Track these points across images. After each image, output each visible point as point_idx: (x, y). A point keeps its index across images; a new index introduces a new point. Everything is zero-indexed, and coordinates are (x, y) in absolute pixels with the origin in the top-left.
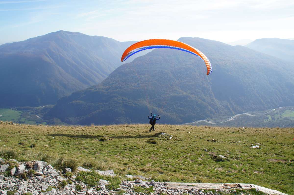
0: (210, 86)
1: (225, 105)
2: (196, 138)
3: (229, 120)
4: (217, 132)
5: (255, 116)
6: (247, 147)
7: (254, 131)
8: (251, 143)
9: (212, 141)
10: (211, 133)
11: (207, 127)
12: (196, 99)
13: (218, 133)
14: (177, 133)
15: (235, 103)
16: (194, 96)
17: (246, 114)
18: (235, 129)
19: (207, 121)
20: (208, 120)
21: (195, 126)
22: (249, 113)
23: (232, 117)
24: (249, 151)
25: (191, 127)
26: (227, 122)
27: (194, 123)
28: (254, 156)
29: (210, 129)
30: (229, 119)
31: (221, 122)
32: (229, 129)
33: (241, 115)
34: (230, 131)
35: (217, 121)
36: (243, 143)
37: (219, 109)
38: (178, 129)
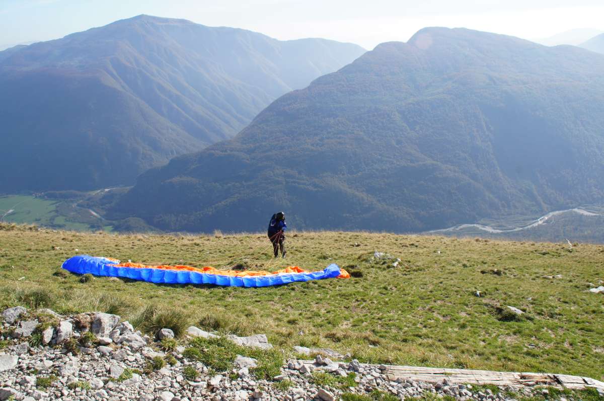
0: (489, 143)
1: (524, 189)
2: (453, 265)
3: (536, 225)
4: (504, 251)
5: (600, 216)
6: (577, 289)
7: (596, 251)
8: (587, 281)
9: (491, 274)
10: (490, 255)
11: (480, 239)
12: (456, 174)
13: (506, 255)
14: (411, 253)
15: (549, 184)
16: (452, 167)
17: (576, 210)
18: (549, 247)
19: (480, 227)
20: (482, 225)
21: (453, 239)
22: (584, 208)
23: (542, 217)
24: (581, 300)
25: (442, 240)
26: (528, 228)
27: (451, 229)
28: (594, 312)
29: (489, 245)
30: (534, 223)
31: (515, 230)
32: (532, 246)
33: (563, 213)
34: (536, 251)
35: (504, 226)
36: (568, 279)
37: (510, 198)
38: (413, 245)
